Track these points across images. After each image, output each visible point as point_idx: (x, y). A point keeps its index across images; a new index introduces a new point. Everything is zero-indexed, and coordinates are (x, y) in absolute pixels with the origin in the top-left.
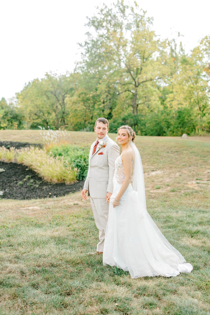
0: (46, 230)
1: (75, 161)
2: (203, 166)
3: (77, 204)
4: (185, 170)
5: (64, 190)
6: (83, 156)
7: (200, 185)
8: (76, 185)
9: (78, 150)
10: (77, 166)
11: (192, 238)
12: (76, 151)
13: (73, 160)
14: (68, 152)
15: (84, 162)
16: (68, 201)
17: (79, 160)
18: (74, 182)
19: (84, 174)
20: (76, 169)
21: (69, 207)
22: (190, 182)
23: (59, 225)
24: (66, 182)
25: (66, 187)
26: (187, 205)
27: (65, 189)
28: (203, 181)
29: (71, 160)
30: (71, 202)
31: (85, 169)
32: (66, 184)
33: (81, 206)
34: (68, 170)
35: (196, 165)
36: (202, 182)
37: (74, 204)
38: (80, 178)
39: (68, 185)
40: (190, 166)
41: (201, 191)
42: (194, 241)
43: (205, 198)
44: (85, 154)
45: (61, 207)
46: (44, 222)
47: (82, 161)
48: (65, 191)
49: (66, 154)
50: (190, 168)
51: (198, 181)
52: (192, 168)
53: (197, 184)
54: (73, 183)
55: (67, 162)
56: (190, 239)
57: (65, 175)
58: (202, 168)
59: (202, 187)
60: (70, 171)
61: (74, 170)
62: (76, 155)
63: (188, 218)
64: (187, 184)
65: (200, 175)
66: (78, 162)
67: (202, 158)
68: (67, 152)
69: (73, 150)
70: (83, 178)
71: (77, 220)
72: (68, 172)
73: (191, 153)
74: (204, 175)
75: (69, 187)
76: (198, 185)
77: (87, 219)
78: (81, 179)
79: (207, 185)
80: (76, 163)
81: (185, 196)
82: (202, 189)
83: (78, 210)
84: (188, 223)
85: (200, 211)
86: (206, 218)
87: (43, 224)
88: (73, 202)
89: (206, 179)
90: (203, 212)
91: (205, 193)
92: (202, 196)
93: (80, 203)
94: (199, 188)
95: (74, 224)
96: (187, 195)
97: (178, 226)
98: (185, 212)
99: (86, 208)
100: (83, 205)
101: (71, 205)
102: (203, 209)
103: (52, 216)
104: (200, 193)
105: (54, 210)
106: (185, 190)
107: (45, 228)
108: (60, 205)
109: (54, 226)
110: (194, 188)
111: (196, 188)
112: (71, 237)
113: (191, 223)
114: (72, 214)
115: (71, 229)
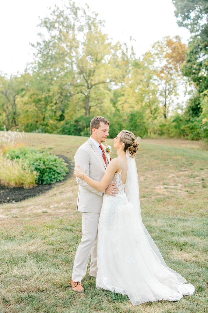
0: (20, 244)
1: (33, 164)
2: (166, 170)
3: (46, 212)
4: (148, 174)
5: (22, 195)
6: (43, 158)
7: (169, 190)
8: (35, 189)
9: (36, 153)
10: (36, 169)
11: (182, 252)
12: (34, 153)
13: (32, 162)
14: (26, 155)
15: (43, 165)
16: (34, 207)
17: (37, 163)
18: (33, 186)
19: (43, 177)
20: (35, 172)
21: (38, 216)
22: (157, 187)
23: (32, 237)
24: (24, 186)
25: (24, 191)
26: (164, 212)
27: (24, 194)
28: (170, 185)
29: (30, 163)
30: (39, 209)
31: (45, 172)
32: (25, 188)
33: (51, 214)
34: (27, 174)
35: (158, 169)
36: (170, 187)
37: (43, 212)
38: (39, 182)
39: (27, 189)
40: (152, 170)
41: (173, 197)
42: (185, 255)
43: (179, 204)
44: (45, 157)
45: (29, 216)
46: (16, 234)
47: (42, 164)
49: (24, 157)
50: (153, 172)
51: (166, 186)
52: (155, 172)
53: (165, 189)
54: (31, 187)
55: (25, 165)
56: (180, 252)
57: (23, 178)
58: (165, 171)
59: (172, 192)
60: (28, 175)
61: (33, 174)
62: (35, 157)
63: (170, 227)
64: (155, 189)
65: (166, 180)
66: (37, 165)
67: (163, 162)
68: (25, 155)
69: (31, 152)
70: (43, 182)
71: (51, 231)
72: (27, 176)
73: (151, 156)
74: (170, 179)
75: (28, 191)
76: (167, 190)
77: (63, 229)
78: (40, 183)
79: (176, 190)
80: (35, 166)
81: (159, 203)
82: (172, 195)
83: (50, 219)
84: (172, 234)
85: (179, 220)
86: (188, 227)
87: (15, 236)
88: (40, 209)
89: (173, 184)
90: (183, 220)
91: (177, 199)
92: (176, 202)
93: (49, 211)
94: (168, 193)
95: (49, 237)
96: (159, 201)
97: (163, 238)
98: (164, 221)
99: (57, 217)
100: (53, 213)
101: (40, 213)
102: (181, 217)
103: (23, 227)
104: (172, 199)
105: (23, 219)
106: (155, 195)
107: (19, 241)
108: (28, 213)
109: (28, 239)
110: (163, 193)
111: (166, 193)
112: (50, 252)
113: (175, 234)
114: (45, 225)
115: (48, 242)
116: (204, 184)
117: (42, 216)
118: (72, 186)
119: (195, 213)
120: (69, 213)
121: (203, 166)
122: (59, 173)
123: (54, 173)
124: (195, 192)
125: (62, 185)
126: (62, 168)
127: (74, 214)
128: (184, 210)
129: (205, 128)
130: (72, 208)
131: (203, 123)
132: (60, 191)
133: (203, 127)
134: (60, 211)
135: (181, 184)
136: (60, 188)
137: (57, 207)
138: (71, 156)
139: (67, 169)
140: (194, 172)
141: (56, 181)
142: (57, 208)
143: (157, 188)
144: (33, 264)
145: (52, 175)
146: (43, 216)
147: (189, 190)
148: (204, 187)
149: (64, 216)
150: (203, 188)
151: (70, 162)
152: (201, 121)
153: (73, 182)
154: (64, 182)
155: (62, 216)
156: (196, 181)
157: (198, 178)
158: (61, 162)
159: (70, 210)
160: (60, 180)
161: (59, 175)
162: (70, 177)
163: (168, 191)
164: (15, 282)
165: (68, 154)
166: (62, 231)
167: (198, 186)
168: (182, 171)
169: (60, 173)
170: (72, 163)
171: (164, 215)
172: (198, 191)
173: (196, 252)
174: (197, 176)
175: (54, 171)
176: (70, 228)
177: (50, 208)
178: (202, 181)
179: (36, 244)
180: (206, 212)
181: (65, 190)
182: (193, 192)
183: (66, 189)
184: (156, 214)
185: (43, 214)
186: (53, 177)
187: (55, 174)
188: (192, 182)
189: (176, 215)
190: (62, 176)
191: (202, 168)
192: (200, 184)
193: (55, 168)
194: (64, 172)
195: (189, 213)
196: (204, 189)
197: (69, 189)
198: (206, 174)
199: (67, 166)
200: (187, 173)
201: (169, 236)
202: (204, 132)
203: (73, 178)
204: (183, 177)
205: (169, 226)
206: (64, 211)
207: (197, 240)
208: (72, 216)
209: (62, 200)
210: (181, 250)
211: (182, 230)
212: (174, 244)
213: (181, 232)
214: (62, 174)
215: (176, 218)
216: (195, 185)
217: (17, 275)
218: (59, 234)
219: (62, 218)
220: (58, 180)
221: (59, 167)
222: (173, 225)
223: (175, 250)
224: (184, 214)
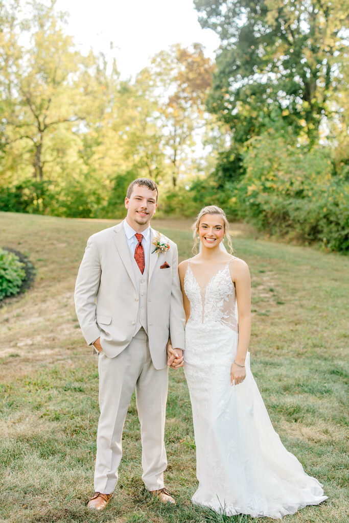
3: (17, 355)
11: (299, 424)
21: (4, 362)
23: (14, 406)
33: (29, 359)
37: (12, 356)
42: (307, 431)
56: (295, 425)
71: (46, 394)
83: (30, 368)
85: (266, 364)
86: (285, 377)
88: (3, 350)
90: (272, 364)
93: (21, 353)
95: (46, 404)
99: (43, 365)
100: (30, 356)
101: (6, 358)
102: (267, 359)
109: (5, 409)
112: (60, 436)
113: (271, 391)
114: (28, 380)
115: (49, 415)
116: (276, 297)
117: (13, 364)
118: (36, 305)
119: (286, 351)
120: (61, 355)
121: (263, 266)
122: (9, 281)
124: (267, 311)
125: (17, 302)
126: (16, 271)
127: (71, 359)
128: (265, 345)
129: (252, 201)
130: (61, 347)
131: (249, 193)
132: (15, 313)
133: (249, 200)
134: (43, 352)
136: (15, 306)
137: (32, 345)
138: (27, 250)
139: (23, 274)
141: (4, 294)
142: (33, 347)
144: (40, 462)
146: (15, 363)
147: (257, 309)
148: (280, 303)
149: (54, 362)
150: (279, 305)
151: (26, 260)
152: (246, 188)
153: (37, 297)
154: (19, 297)
156: (263, 293)
157: (261, 287)
158: (13, 260)
159: (60, 350)
160: (12, 294)
161: (10, 285)
162: (29, 288)
164: (17, 500)
165: (21, 246)
166: (66, 393)
167: (268, 301)
169: (11, 280)
170: (30, 262)
172: (273, 310)
173: (322, 425)
174: (259, 284)
175: (2, 277)
176: (77, 385)
177: (20, 348)
178: (272, 293)
179: (27, 419)
180: (303, 348)
181: (24, 311)
182: (264, 311)
183: (27, 310)
185: (11, 359)
187: (3, 282)
189: (256, 355)
190: (14, 286)
191: (261, 269)
192: (269, 298)
193: (3, 272)
194: (18, 278)
195: (276, 350)
196: (281, 307)
197: (31, 309)
198: (272, 281)
199: (23, 268)
202: (251, 209)
203: (36, 290)
206: (48, 352)
207: (312, 401)
208: (70, 361)
209: (35, 331)
210: (296, 421)
211: (279, 383)
212: (279, 410)
213: (280, 387)
214: (15, 283)
215: (259, 360)
216: (262, 301)
217: (16, 487)
218: (63, 399)
219: (51, 365)
220: (9, 294)
221: (10, 269)
222: (260, 374)
223: (284, 422)
224: (267, 352)
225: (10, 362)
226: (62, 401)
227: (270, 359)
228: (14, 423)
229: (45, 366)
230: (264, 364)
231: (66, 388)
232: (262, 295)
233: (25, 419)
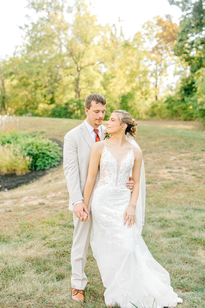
0: (16, 248)
1: (25, 149)
2: (165, 152)
3: (44, 204)
4: (148, 157)
5: (15, 182)
6: (35, 143)
7: (173, 174)
8: (28, 175)
9: (28, 137)
10: (29, 154)
12: (26, 138)
13: (24, 147)
14: (18, 140)
15: (36, 150)
16: (29, 198)
17: (30, 148)
18: (26, 173)
19: (36, 163)
20: (28, 158)
21: (34, 208)
23: (30, 237)
24: (16, 172)
25: (17, 178)
26: (175, 201)
28: (174, 169)
29: (22, 148)
30: (35, 199)
31: (37, 157)
32: (17, 174)
33: (49, 206)
34: (19, 159)
35: (157, 151)
36: (174, 171)
37: (40, 204)
38: (32, 167)
39: (19, 176)
40: (151, 153)
41: (180, 182)
43: (190, 191)
44: (37, 141)
45: (24, 209)
46: (11, 233)
47: (34, 149)
48: (17, 182)
49: (15, 142)
50: (152, 155)
51: (169, 170)
52: (154, 154)
53: (169, 173)
54: (24, 173)
55: (17, 150)
57: (16, 164)
58: (165, 154)
59: (178, 177)
60: (21, 161)
61: (25, 159)
62: (27, 142)
63: (187, 220)
64: (158, 173)
65: (168, 163)
66: (29, 150)
68: (16, 139)
69: (23, 137)
71: (52, 229)
72: (19, 162)
73: (148, 138)
74: (172, 162)
75: (21, 178)
78: (34, 169)
79: (182, 175)
80: (27, 151)
81: (167, 190)
82: (178, 180)
83: (48, 212)
84: (192, 228)
85: (195, 210)
87: (9, 237)
88: (37, 200)
89: (176, 167)
90: (199, 210)
91: (186, 184)
92: (185, 188)
93: (47, 202)
94: (174, 177)
95: (50, 236)
96: (167, 187)
97: (183, 233)
98: (179, 212)
99: (57, 210)
100: (51, 204)
101: (36, 205)
102: (197, 207)
103: (19, 224)
104: (181, 184)
105: (18, 214)
106: (160, 181)
107: (14, 243)
108: (22, 205)
109: (25, 239)
110: (169, 178)
111: (172, 178)
112: (53, 258)
113: (195, 228)
114: (43, 220)
115: (49, 243)
117: (39, 209)
122: (52, 158)
123: (47, 158)
124: (202, 175)
125: (57, 170)
126: (57, 153)
128: (197, 197)
129: (200, 107)
131: (199, 103)
132: (55, 177)
133: (198, 107)
134: (59, 202)
135: (185, 167)
136: (55, 173)
137: (55, 197)
140: (196, 154)
141: (50, 166)
142: (55, 199)
143: (160, 172)
144: (34, 276)
145: (46, 160)
147: (196, 173)
149: (64, 208)
152: (197, 100)
154: (58, 168)
155: (62, 209)
156: (201, 164)
157: (201, 160)
158: (55, 146)
160: (54, 166)
161: (53, 160)
163: (173, 176)
166: (65, 228)
168: (183, 153)
169: (54, 157)
171: (176, 204)
174: (200, 158)
175: (48, 156)
177: (47, 199)
179: (36, 246)
181: (60, 175)
182: (200, 175)
183: (62, 175)
184: (168, 204)
185: (40, 206)
186: (47, 162)
187: (49, 159)
188: (196, 164)
189: (190, 204)
191: (203, 149)
193: (48, 153)
194: (58, 156)
195: (204, 201)
200: (188, 155)
201: (189, 231)
202: (200, 112)
204: (185, 160)
205: (185, 218)
206: (63, 201)
209: (59, 188)
211: (202, 223)
212: (198, 241)
213: (201, 226)
214: (56, 159)
215: (191, 208)
216: (201, 169)
217: (14, 293)
218: (61, 233)
219: (62, 210)
220: (52, 166)
221: (53, 151)
222: (190, 216)
223: (201, 250)
224: (198, 202)
225: (38, 208)
226: (61, 234)
227: (199, 207)
228: (27, 249)
229: (57, 211)
230: (194, 210)
231: (65, 225)
232: (201, 165)
233: (35, 245)
